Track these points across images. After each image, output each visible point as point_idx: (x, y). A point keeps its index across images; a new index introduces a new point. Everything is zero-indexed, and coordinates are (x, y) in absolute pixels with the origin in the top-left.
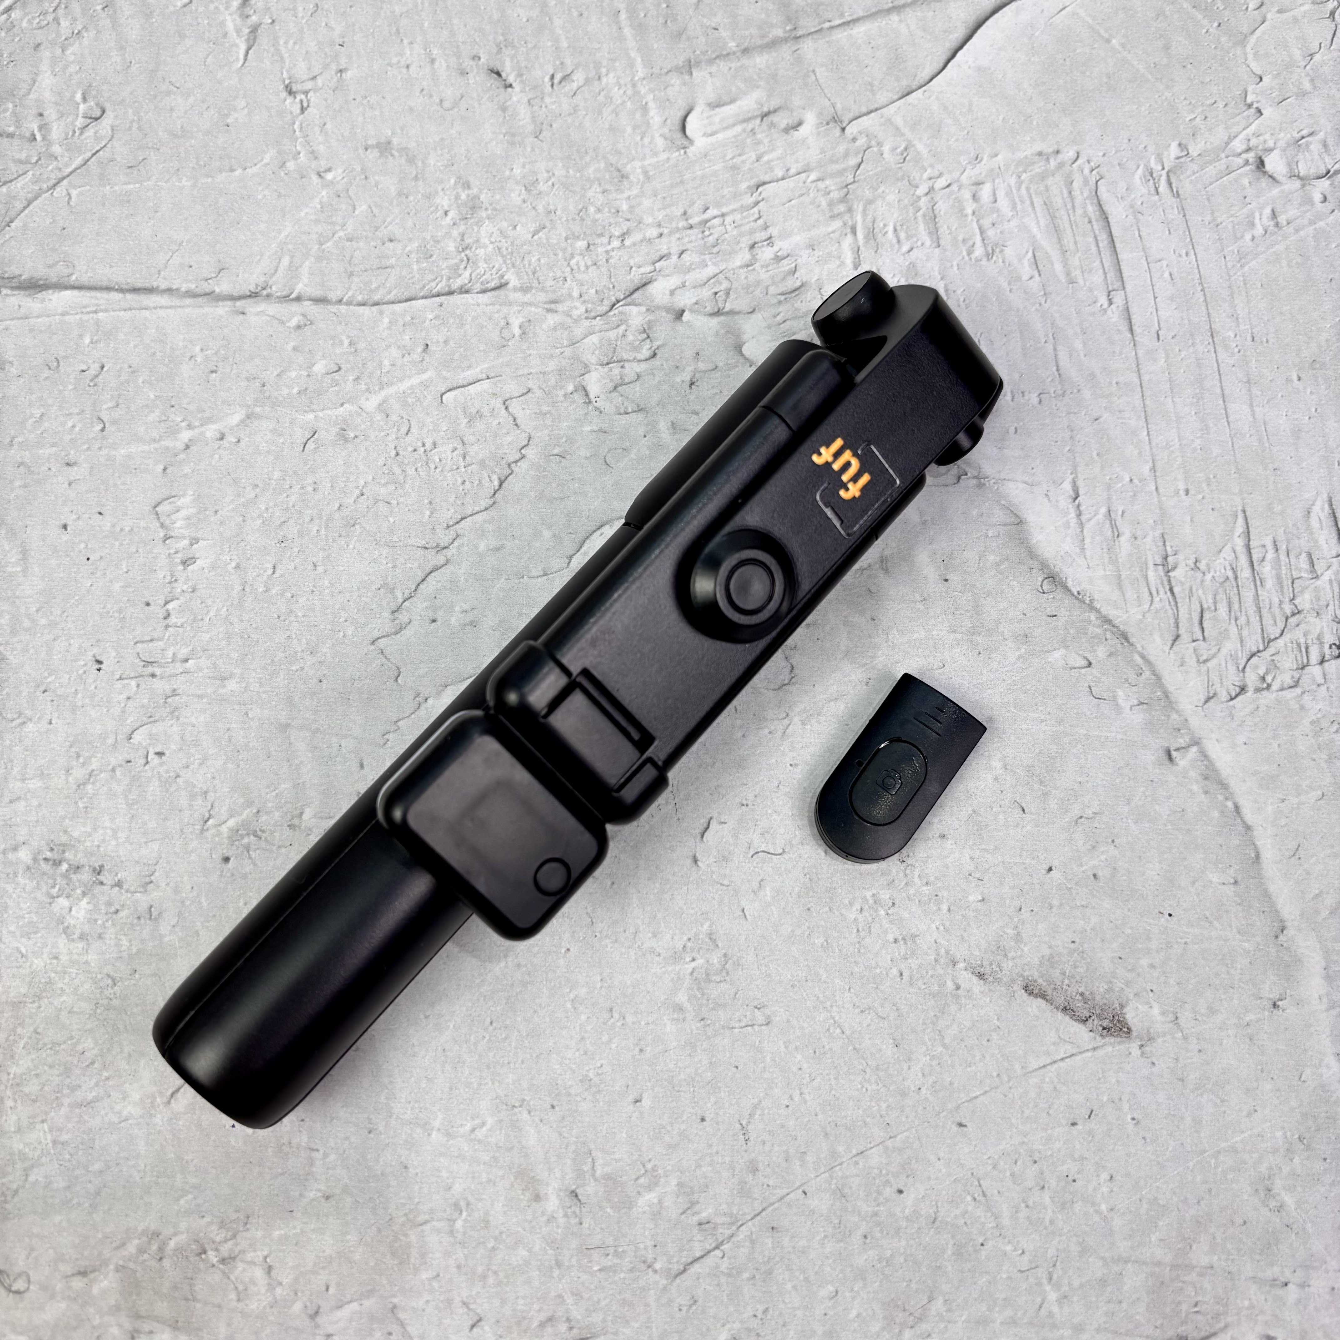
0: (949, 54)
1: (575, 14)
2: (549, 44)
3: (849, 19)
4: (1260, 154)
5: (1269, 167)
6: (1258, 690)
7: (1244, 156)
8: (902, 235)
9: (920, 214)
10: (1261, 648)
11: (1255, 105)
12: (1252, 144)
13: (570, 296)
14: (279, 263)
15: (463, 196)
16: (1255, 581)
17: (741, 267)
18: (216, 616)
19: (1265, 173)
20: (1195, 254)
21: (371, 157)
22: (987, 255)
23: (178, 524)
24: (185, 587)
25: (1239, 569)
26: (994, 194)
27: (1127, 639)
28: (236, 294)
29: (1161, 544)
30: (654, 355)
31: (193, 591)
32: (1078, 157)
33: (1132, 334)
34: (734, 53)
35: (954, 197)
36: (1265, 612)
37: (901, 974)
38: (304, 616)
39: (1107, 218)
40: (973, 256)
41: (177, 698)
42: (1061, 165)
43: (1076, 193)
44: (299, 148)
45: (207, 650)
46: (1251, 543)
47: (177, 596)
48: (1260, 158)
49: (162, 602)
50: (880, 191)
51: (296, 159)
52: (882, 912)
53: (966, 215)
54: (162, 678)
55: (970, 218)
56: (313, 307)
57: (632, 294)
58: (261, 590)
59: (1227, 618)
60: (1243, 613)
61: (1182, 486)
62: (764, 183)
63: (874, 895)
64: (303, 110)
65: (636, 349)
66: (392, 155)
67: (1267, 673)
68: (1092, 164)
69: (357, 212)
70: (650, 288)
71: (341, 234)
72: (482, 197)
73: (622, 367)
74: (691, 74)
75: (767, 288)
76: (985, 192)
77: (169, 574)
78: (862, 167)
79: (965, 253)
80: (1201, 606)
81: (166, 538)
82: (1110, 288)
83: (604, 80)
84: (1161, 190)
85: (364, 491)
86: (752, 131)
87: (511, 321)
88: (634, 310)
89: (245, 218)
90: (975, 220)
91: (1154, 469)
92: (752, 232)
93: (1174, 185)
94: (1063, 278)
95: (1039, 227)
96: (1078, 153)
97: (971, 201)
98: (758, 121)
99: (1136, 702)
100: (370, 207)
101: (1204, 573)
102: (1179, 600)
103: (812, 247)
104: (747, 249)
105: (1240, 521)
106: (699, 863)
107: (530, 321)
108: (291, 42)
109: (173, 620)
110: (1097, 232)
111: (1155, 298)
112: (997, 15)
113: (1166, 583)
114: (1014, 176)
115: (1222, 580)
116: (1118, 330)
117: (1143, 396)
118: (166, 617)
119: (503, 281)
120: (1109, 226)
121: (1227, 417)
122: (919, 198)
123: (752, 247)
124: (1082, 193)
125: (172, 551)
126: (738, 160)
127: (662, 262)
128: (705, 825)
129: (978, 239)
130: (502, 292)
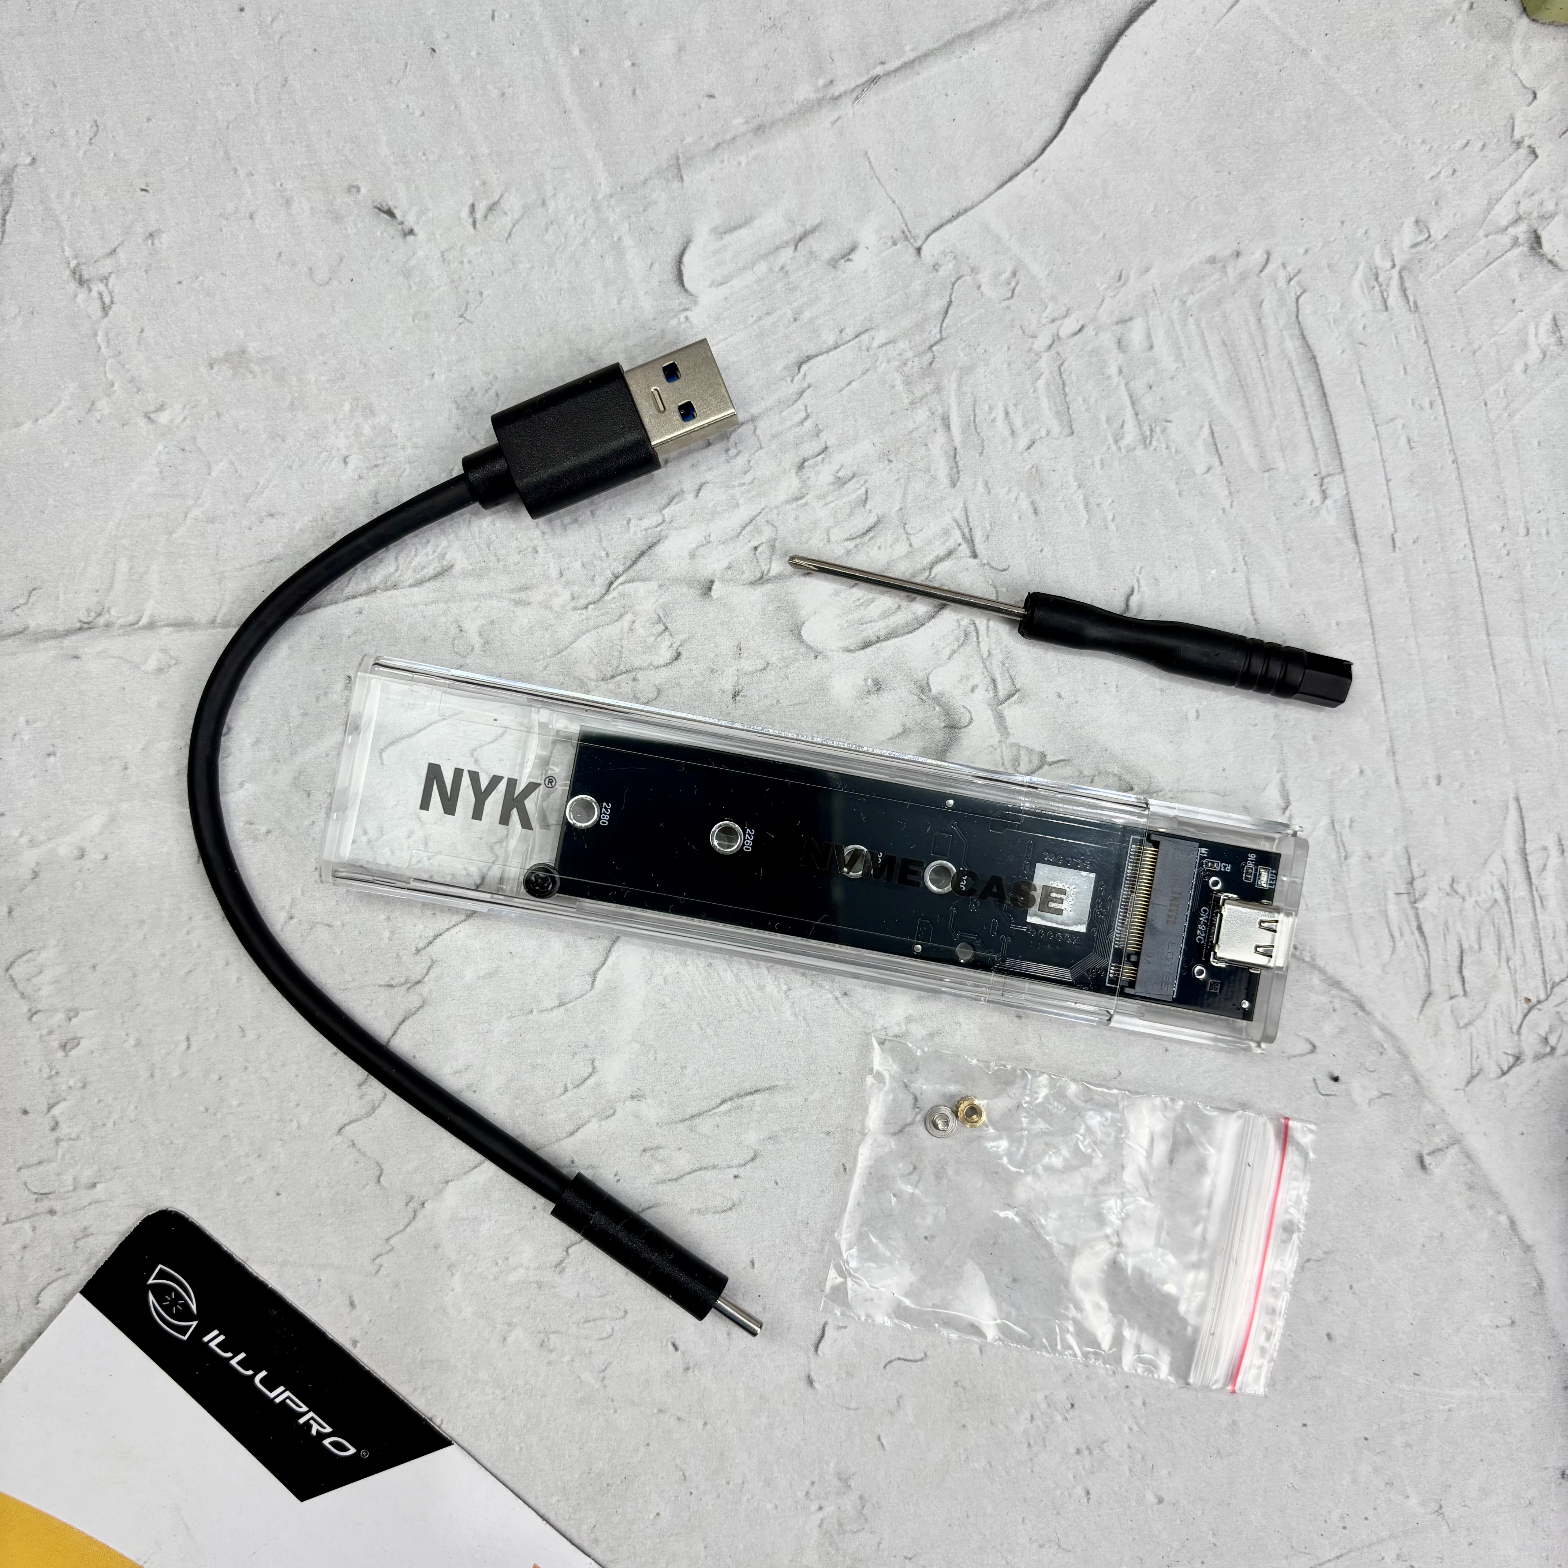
0: (1066, 103)
1: (495, 93)
2: (461, 152)
3: (912, 56)
4: (1535, 225)
5: (1547, 247)
6: (1538, 1057)
7: (1512, 231)
8: (1018, 423)
9: (1041, 383)
10: (1542, 996)
11: (1527, 142)
12: (1522, 209)
13: (546, 576)
14: (114, 570)
15: (367, 430)
16: (1533, 902)
17: (787, 502)
18: (122, 1118)
19: (1542, 256)
20: (1443, 404)
21: (220, 379)
22: (1144, 439)
23: (44, 992)
24: (71, 1082)
25: (1511, 887)
26: (1149, 336)
27: (1361, 1007)
28: (60, 629)
29: (1404, 862)
30: (678, 655)
31: (84, 1086)
32: (1268, 259)
33: (1357, 543)
34: (744, 134)
35: (1089, 348)
36: (1546, 943)
37: (1088, 1493)
38: (240, 1105)
39: (1314, 357)
40: (1123, 443)
41: (91, 1239)
42: (1243, 278)
43: (1269, 321)
44: (110, 376)
45: (118, 1167)
46: (1527, 846)
47: (64, 1095)
48: (1535, 231)
49: (44, 1108)
50: (980, 350)
51: (109, 395)
52: (1059, 1418)
53: (1109, 377)
54: (64, 1214)
55: (1116, 380)
56: (176, 636)
57: (634, 563)
58: (175, 1074)
59: (1496, 960)
60: (1518, 950)
61: (1431, 774)
62: (809, 358)
63: (1046, 1397)
64: (105, 309)
65: (649, 649)
66: (251, 372)
67: (1551, 1031)
68: (1289, 269)
69: (214, 474)
70: (659, 549)
71: (196, 512)
72: (395, 426)
73: (634, 680)
74: (682, 179)
75: (828, 530)
76: (1136, 335)
77: (45, 1065)
78: (950, 312)
79: (1111, 440)
80: (1461, 946)
81: (33, 1014)
82: (1324, 473)
83: (551, 205)
84: (1391, 301)
85: (293, 911)
86: (782, 268)
87: (465, 625)
88: (640, 588)
89: (51, 502)
90: (1123, 383)
91: (1392, 752)
92: (798, 444)
93: (1409, 292)
94: (1253, 461)
95: (1217, 383)
96: (1268, 253)
97: (1116, 351)
98: (790, 251)
99: (1375, 1093)
100: (232, 464)
101: (1463, 898)
102: (1429, 941)
103: (887, 457)
104: (793, 471)
105: (1513, 815)
106: (816, 1384)
107: (492, 622)
108: (68, 193)
109: (65, 1129)
110: (1301, 382)
111: (1388, 481)
112: (1136, 26)
113: (1412, 918)
114: (1176, 302)
115: (1488, 905)
116: (1337, 539)
117: (1374, 639)
118: (55, 1127)
119: (445, 563)
120: (1318, 370)
121: (1492, 659)
122: (1039, 355)
123: (801, 466)
124: (1276, 319)
125: (45, 1032)
126: (767, 322)
127: (673, 508)
128: (819, 1333)
129: (1129, 413)
130: (445, 583)
